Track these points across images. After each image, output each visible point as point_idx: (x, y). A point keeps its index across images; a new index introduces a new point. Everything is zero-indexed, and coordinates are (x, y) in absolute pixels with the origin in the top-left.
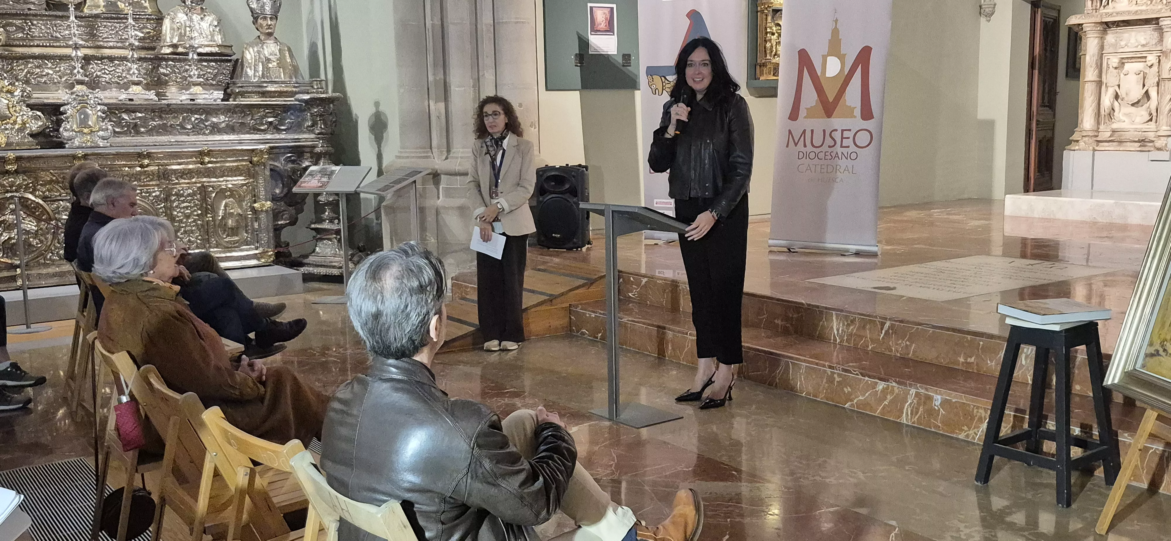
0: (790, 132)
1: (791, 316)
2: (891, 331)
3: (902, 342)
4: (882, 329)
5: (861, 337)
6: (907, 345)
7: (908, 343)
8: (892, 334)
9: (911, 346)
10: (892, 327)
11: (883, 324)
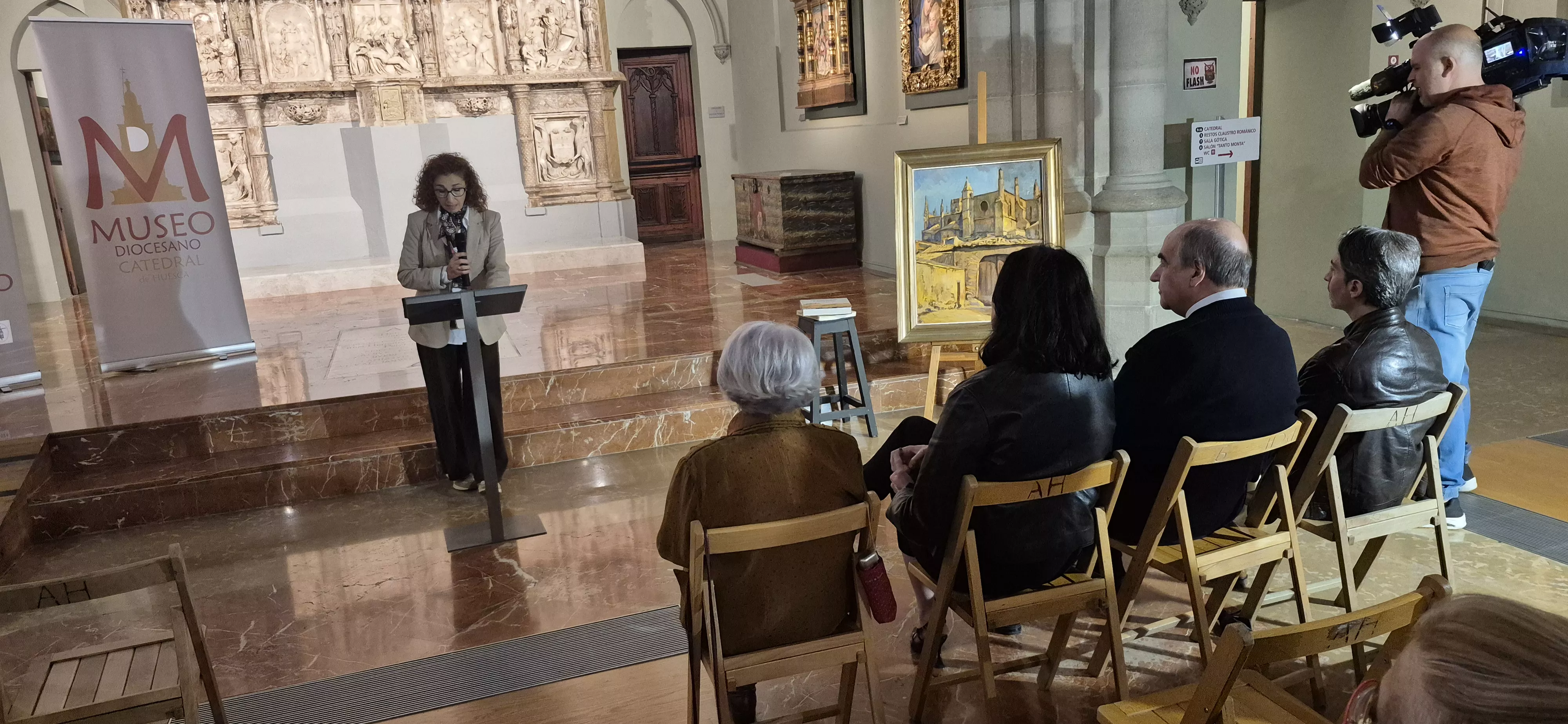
0: (94, 224)
1: (418, 406)
2: (557, 384)
3: (572, 391)
4: (546, 386)
5: (521, 400)
6: (577, 392)
7: (578, 389)
8: (559, 386)
9: (582, 391)
10: (558, 380)
11: (546, 381)
